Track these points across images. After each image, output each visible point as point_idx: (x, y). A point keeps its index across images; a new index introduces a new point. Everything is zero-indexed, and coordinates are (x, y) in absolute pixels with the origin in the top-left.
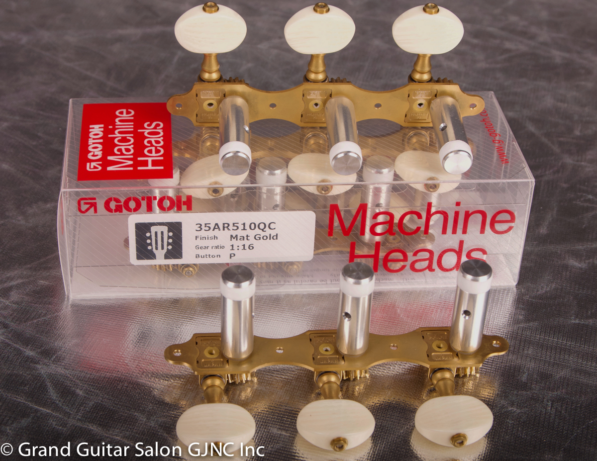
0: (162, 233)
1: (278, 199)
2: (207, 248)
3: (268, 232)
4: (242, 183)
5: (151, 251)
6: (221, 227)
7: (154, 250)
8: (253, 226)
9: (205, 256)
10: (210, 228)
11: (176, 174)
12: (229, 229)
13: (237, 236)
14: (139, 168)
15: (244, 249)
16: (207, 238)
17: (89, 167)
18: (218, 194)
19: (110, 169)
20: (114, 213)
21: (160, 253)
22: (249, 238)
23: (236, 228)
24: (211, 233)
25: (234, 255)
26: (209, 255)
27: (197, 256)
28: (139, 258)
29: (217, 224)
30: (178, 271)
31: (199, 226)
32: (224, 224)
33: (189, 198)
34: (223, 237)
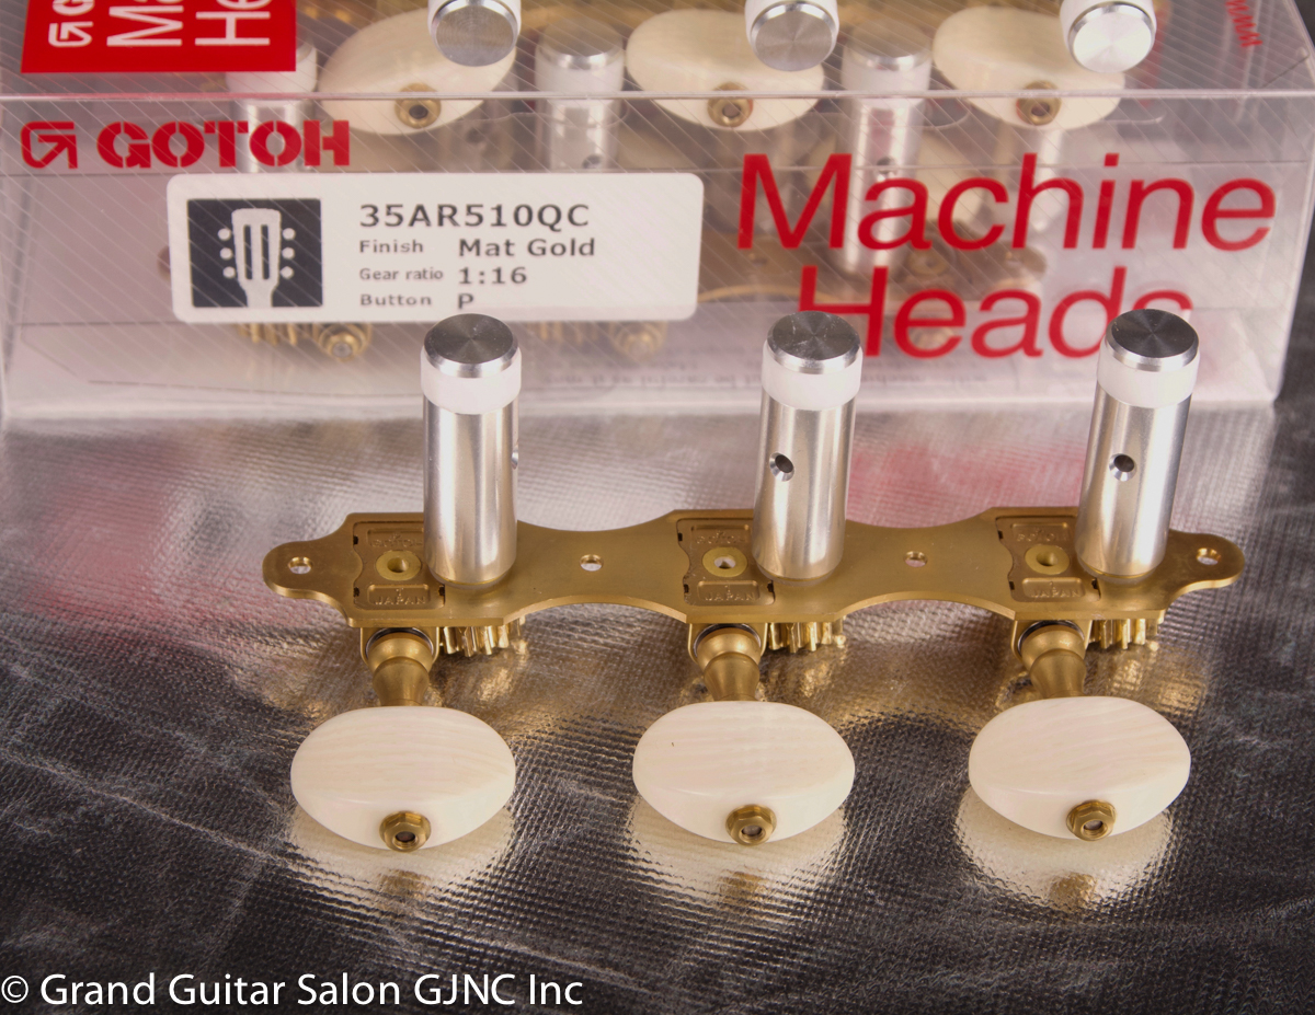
0: (265, 230)
1: (598, 139)
2: (391, 276)
3: (567, 232)
4: (496, 89)
5: (234, 284)
6: (433, 217)
7: (242, 280)
8: (526, 215)
9: (387, 301)
10: (400, 218)
11: (306, 62)
12: (455, 223)
13: (477, 243)
14: (200, 42)
15: (499, 280)
16: (392, 248)
17: (56, 36)
18: (423, 122)
19: (115, 41)
20: (125, 169)
21: (259, 290)
22: (512, 249)
23: (474, 219)
24: (405, 234)
25: (471, 298)
26: (400, 298)
27: (366, 300)
28: (199, 301)
29: (420, 208)
30: (313, 344)
31: (370, 211)
32: (441, 208)
33: (342, 128)
34: (440, 243)
